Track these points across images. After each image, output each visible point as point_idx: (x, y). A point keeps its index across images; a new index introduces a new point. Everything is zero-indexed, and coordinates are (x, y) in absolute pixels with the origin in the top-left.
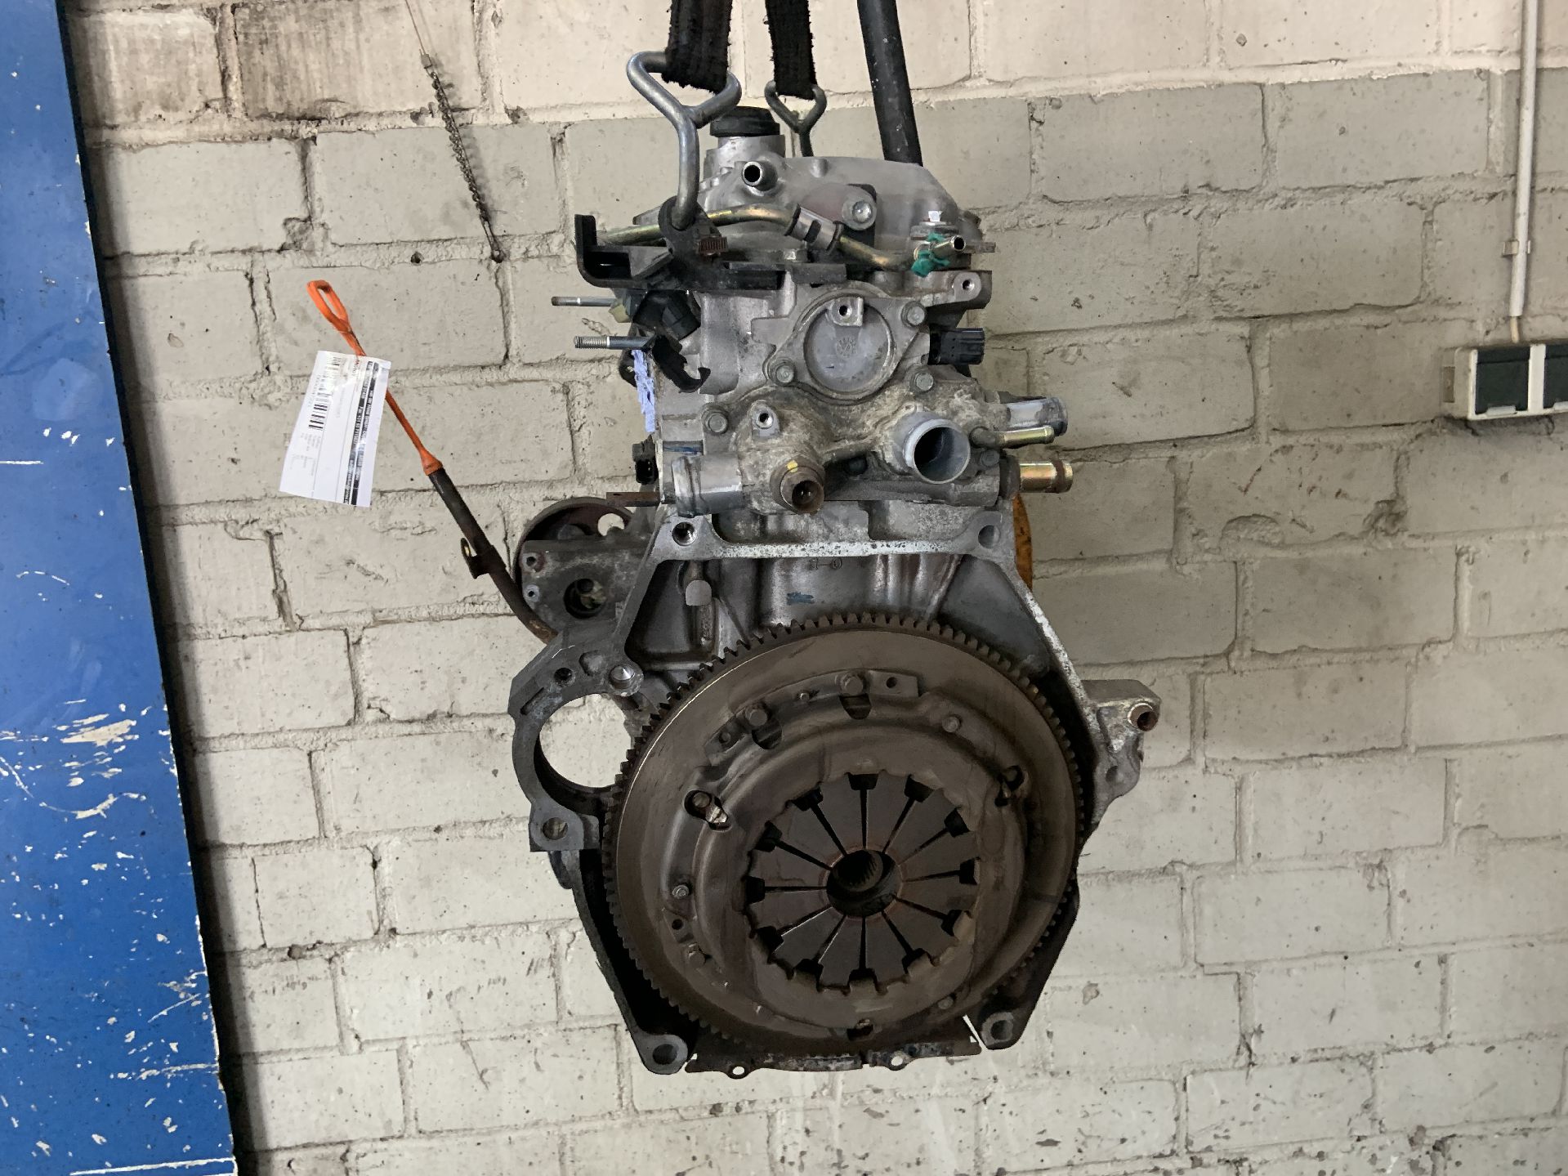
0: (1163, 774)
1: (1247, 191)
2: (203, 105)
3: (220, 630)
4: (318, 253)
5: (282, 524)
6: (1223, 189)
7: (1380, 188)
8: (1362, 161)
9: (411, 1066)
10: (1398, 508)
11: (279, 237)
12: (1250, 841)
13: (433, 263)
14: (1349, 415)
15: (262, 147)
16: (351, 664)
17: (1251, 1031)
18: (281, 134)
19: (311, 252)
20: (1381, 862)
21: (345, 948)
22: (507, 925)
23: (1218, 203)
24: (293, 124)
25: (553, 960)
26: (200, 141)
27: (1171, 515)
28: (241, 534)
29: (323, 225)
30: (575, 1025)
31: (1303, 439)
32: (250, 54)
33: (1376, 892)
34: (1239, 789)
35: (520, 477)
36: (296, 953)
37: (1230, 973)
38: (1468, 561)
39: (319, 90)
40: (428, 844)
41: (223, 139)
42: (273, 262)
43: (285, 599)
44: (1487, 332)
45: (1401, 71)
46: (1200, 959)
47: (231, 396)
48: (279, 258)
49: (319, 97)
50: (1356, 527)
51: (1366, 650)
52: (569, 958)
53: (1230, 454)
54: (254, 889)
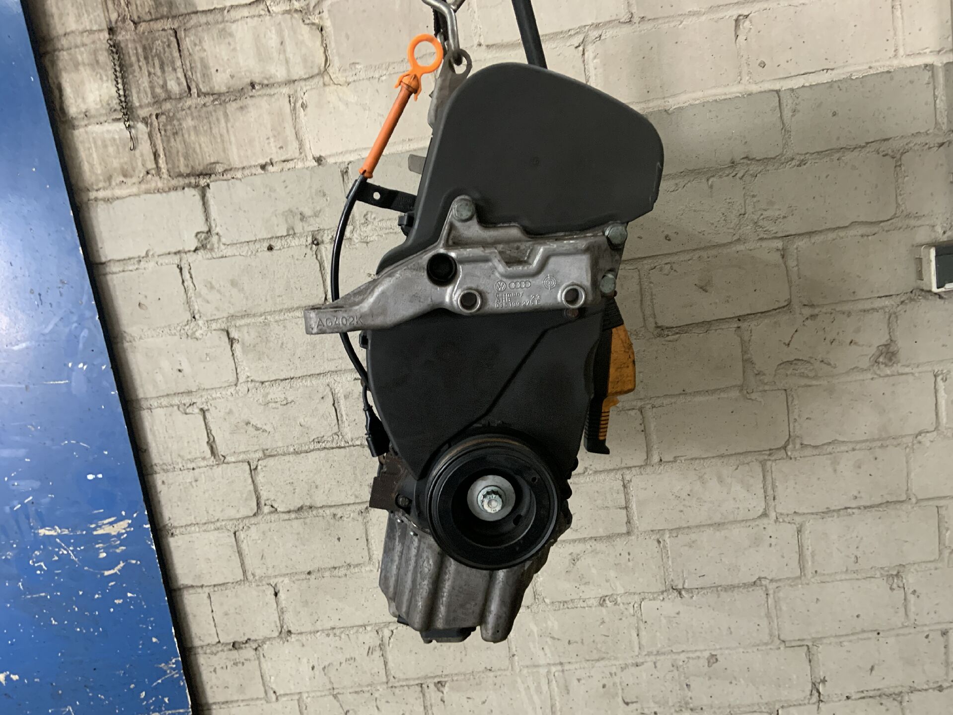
0: (748, 524)
1: (774, 158)
2: (145, 173)
3: (180, 466)
4: (216, 250)
5: (209, 404)
6: (757, 158)
7: (864, 147)
8: (850, 132)
9: (306, 709)
10: (892, 349)
11: (193, 244)
12: (810, 563)
13: (280, 249)
14: (854, 293)
15: (180, 193)
16: (253, 482)
17: (819, 681)
18: (189, 185)
19: (212, 249)
20: (898, 573)
21: (264, 642)
22: (353, 627)
23: (754, 168)
24: (195, 179)
25: (381, 646)
26: (146, 193)
27: (741, 363)
28: (188, 411)
29: (217, 234)
30: (397, 684)
31: (824, 310)
32: (169, 141)
33: (895, 592)
34: (799, 531)
35: (339, 368)
36: (237, 646)
37: (803, 645)
38: (942, 379)
39: (208, 158)
40: (305, 581)
41: (158, 191)
42: (191, 257)
43: (214, 446)
44: (944, 233)
45: (872, 72)
46: (782, 637)
47: (175, 335)
48: (195, 255)
49: (208, 162)
50: (865, 363)
51: (878, 440)
52: (391, 646)
53: (775, 323)
54: (210, 611)
